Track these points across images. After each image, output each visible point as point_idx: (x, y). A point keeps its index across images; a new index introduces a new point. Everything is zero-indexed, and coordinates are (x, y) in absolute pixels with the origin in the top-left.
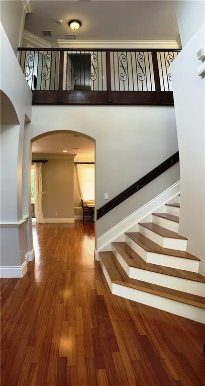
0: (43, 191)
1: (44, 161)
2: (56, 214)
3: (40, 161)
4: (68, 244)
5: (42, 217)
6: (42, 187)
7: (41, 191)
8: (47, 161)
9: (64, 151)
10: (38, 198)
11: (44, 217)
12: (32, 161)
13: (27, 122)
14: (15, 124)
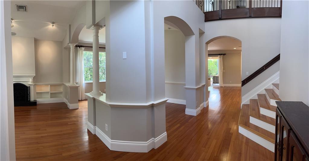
0: (223, 70)
1: (224, 54)
2: (231, 82)
3: (222, 54)
4: (230, 99)
5: (222, 83)
6: (223, 68)
7: (222, 70)
8: (225, 54)
9: (234, 48)
10: (221, 73)
11: (223, 83)
12: (208, 55)
13: (202, 33)
14: (190, 35)
